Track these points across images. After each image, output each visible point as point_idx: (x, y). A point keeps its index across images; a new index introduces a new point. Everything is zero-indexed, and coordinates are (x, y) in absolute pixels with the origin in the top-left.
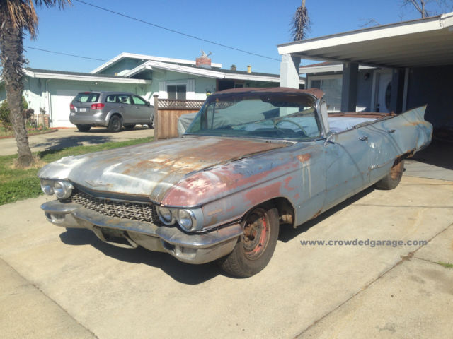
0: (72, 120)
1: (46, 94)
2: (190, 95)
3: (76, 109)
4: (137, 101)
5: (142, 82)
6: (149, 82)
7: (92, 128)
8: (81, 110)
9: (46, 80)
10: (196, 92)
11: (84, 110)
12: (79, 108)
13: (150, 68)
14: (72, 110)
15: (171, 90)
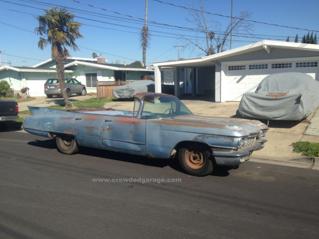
0: (46, 92)
1: (24, 80)
2: (100, 78)
3: (48, 87)
4: (75, 82)
5: (71, 71)
6: (74, 71)
7: (53, 96)
8: (51, 87)
9: (23, 72)
10: (103, 76)
11: (53, 87)
12: (50, 86)
13: (76, 65)
14: (46, 87)
15: (88, 75)
